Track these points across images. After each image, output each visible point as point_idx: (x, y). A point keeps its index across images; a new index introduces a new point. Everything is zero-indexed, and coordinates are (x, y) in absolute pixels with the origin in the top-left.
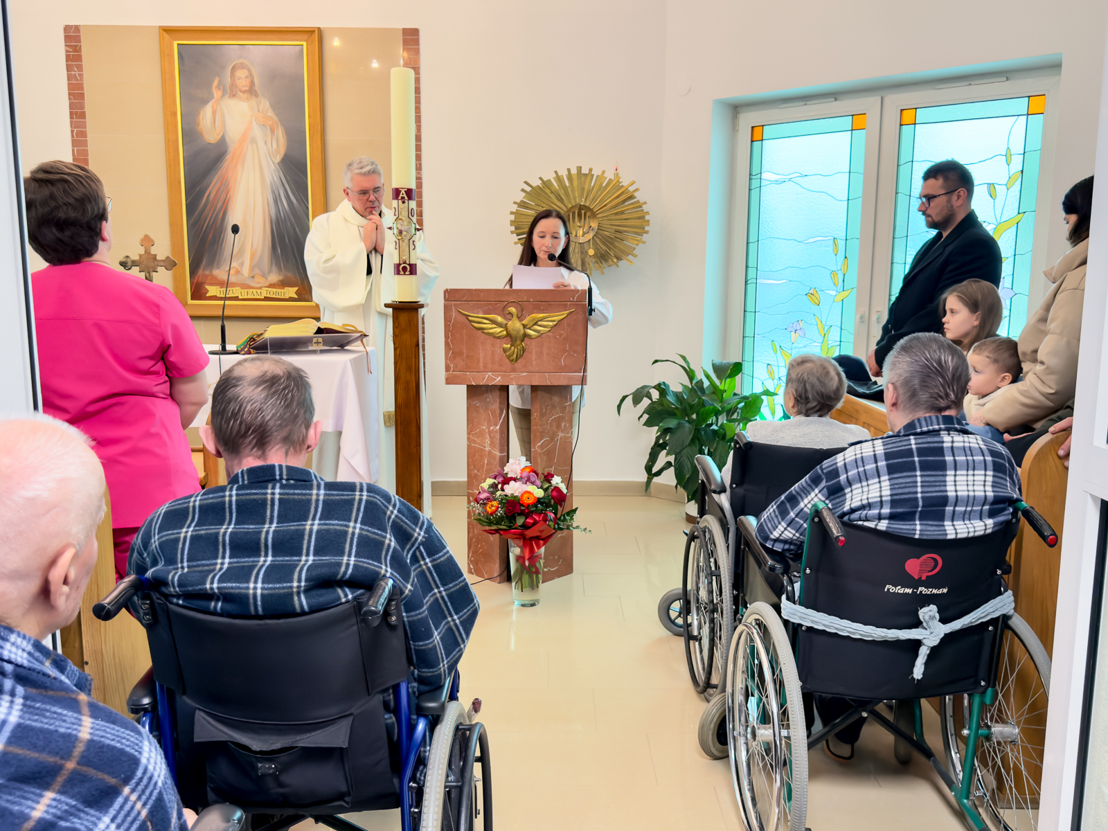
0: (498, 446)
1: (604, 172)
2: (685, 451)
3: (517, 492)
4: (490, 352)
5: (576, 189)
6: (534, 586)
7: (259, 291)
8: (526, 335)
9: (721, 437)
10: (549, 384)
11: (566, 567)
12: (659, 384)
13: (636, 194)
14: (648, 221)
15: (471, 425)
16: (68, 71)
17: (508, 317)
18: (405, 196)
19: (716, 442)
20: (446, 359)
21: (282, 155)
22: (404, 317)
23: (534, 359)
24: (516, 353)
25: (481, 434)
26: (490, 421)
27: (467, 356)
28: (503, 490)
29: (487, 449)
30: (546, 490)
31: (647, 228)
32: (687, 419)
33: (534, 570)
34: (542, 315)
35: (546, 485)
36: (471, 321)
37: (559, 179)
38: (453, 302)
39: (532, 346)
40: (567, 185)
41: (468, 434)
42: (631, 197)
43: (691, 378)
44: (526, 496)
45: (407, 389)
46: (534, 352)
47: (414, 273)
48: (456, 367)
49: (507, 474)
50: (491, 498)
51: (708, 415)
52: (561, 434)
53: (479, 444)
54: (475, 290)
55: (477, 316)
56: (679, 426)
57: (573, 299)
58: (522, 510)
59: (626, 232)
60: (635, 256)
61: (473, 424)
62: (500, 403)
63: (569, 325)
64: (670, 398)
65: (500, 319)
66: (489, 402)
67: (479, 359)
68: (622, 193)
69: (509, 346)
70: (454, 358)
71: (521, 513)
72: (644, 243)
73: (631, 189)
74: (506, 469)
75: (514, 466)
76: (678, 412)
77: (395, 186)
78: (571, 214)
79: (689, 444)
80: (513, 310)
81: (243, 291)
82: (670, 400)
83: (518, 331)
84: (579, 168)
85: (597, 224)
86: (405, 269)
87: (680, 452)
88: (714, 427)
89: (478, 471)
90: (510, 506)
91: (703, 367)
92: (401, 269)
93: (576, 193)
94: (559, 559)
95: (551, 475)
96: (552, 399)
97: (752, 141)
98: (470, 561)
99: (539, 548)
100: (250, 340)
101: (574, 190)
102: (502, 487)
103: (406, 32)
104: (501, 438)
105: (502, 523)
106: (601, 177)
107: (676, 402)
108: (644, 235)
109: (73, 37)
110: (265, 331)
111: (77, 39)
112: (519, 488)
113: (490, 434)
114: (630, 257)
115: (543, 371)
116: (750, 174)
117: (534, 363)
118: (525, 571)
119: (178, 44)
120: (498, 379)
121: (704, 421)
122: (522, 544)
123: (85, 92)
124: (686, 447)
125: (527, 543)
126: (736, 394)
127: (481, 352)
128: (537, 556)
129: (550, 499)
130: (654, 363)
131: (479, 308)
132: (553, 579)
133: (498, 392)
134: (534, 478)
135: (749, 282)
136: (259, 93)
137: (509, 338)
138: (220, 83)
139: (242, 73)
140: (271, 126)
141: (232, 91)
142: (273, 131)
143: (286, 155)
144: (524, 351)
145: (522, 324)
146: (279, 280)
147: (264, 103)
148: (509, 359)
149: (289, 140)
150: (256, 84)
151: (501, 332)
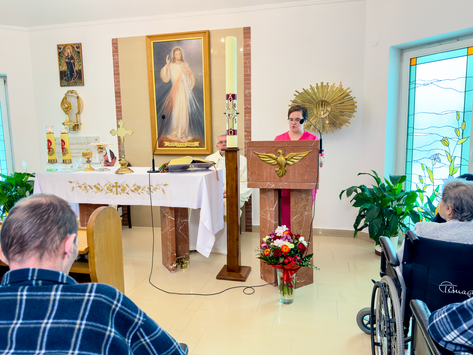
0: (273, 218)
1: (334, 84)
2: (374, 221)
3: (280, 245)
4: (269, 172)
5: (320, 93)
6: (290, 292)
8: (287, 164)
9: (394, 214)
10: (299, 189)
11: (310, 280)
12: (361, 186)
13: (350, 94)
14: (356, 106)
15: (261, 207)
16: (113, 57)
17: (278, 154)
18: (231, 97)
19: (391, 216)
20: (248, 176)
22: (230, 155)
23: (291, 176)
24: (282, 173)
25: (266, 212)
26: (270, 206)
27: (258, 174)
28: (273, 242)
29: (269, 219)
30: (295, 244)
31: (355, 110)
32: (376, 204)
33: (290, 285)
34: (295, 154)
35: (296, 241)
36: (260, 157)
37: (312, 88)
38: (251, 148)
39: (290, 169)
40: (316, 91)
41: (260, 211)
42: (348, 95)
43: (378, 183)
44: (284, 247)
45: (232, 189)
46: (291, 172)
47: (236, 134)
48: (253, 179)
49: (276, 233)
50: (267, 247)
51: (388, 202)
52: (306, 213)
53: (265, 216)
54: (262, 141)
55: (263, 155)
56: (371, 207)
57: (312, 145)
58: (282, 255)
59: (345, 112)
60: (349, 123)
61: (262, 206)
62: (275, 197)
63: (309, 158)
64: (367, 193)
65: (274, 156)
66: (270, 196)
67: (263, 176)
68: (343, 93)
69: (278, 169)
70: (251, 175)
71: (282, 256)
72: (354, 117)
73: (348, 91)
74: (276, 231)
75: (280, 230)
76: (371, 200)
77: (227, 93)
78: (318, 105)
79: (377, 217)
80: (280, 151)
81: (178, 144)
82: (367, 194)
84: (322, 83)
85: (330, 109)
86: (231, 132)
87: (372, 221)
88: (391, 208)
89: (264, 229)
90: (276, 252)
91: (385, 177)
92: (229, 133)
93: (320, 95)
94: (305, 276)
95: (299, 236)
96: (301, 196)
97: (411, 66)
98: (262, 273)
99: (292, 275)
100: (163, 166)
101: (320, 94)
102: (273, 241)
103: (245, 29)
104: (275, 214)
105: (273, 261)
106: (333, 86)
107: (370, 195)
108: (354, 113)
109: (115, 43)
110: (169, 162)
111: (117, 44)
112: (281, 242)
113: (270, 212)
114: (347, 124)
115: (295, 182)
116: (410, 82)
117: (291, 177)
118: (285, 286)
119: (153, 42)
120: (273, 186)
121: (385, 205)
122: (283, 271)
123: (119, 64)
124: (375, 219)
125: (285, 271)
126: (402, 191)
127: (264, 172)
128: (291, 278)
129: (298, 249)
130: (358, 175)
131: (263, 151)
132: (302, 286)
133: (273, 192)
134: (289, 237)
135: (409, 135)
136: (184, 60)
137: (278, 165)
138: (169, 57)
139: (177, 52)
140: (189, 74)
141: (174, 60)
142: (190, 76)
143: (195, 86)
144: (286, 172)
145: (285, 158)
146: (192, 139)
147: (186, 65)
148: (278, 175)
149: (196, 79)
150: (183, 56)
151: (274, 162)
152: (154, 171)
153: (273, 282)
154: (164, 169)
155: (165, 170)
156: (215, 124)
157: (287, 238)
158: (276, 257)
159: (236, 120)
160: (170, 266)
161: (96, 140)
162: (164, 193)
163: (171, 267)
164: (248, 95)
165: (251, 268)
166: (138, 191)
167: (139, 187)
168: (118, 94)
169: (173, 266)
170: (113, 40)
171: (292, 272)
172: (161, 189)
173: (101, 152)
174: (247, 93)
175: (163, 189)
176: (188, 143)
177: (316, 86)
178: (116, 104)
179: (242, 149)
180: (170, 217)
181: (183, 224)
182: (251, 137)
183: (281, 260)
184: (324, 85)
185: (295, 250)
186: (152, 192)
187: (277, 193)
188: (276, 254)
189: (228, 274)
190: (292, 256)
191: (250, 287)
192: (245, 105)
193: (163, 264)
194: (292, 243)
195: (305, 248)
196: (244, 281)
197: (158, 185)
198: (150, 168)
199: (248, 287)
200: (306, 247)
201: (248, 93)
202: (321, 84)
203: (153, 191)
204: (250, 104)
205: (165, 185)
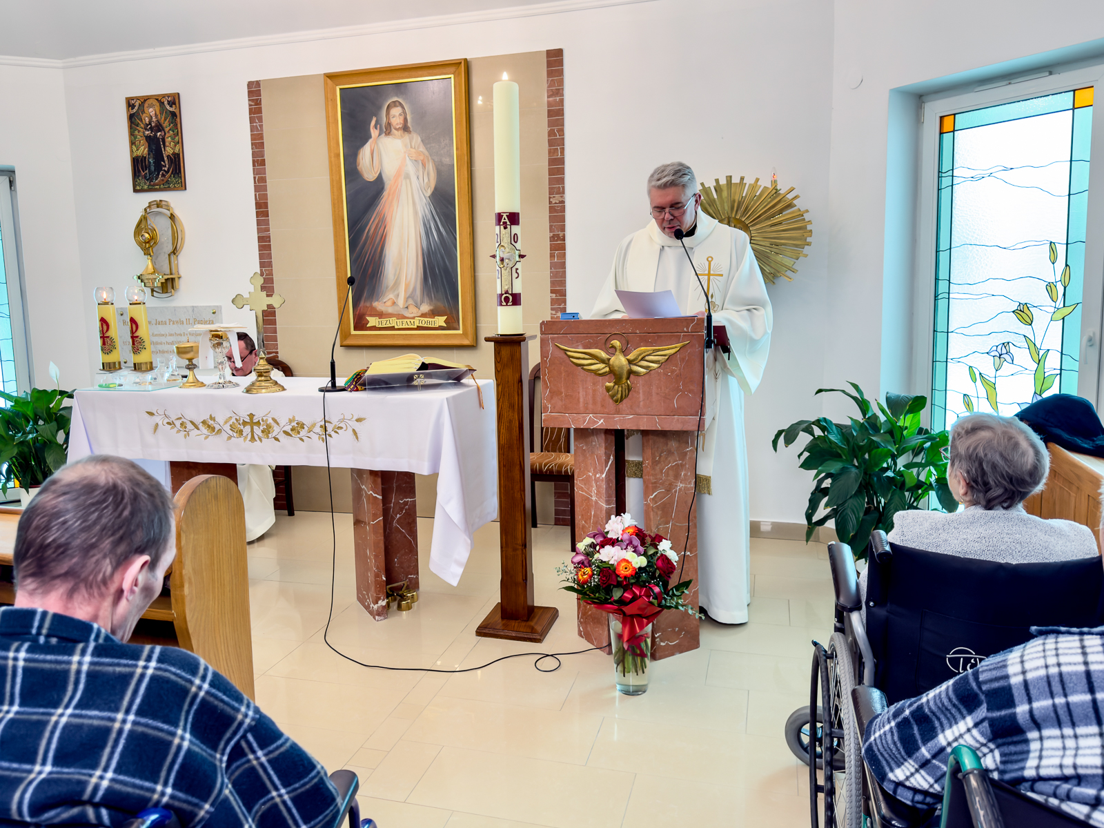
0: (604, 497)
1: (757, 180)
2: (848, 503)
3: (613, 559)
4: (591, 391)
5: (726, 201)
6: (640, 668)
7: (412, 321)
8: (631, 373)
9: (899, 486)
10: (661, 428)
11: (689, 641)
12: (820, 421)
13: (795, 202)
14: (811, 231)
15: (578, 470)
17: (611, 351)
18: (507, 220)
19: (891, 492)
20: (543, 399)
21: (433, 189)
22: (506, 351)
23: (641, 399)
24: (620, 392)
25: (587, 481)
26: (596, 467)
27: (566, 396)
28: (598, 552)
29: (594, 498)
30: (649, 557)
31: (809, 240)
32: (855, 462)
33: (638, 652)
34: (652, 348)
35: (651, 551)
36: (569, 357)
38: (550, 336)
39: (639, 384)
40: (715, 196)
42: (790, 206)
43: (864, 413)
44: (623, 564)
45: (509, 429)
46: (641, 391)
47: (518, 302)
48: (554, 408)
49: (608, 532)
50: (586, 563)
51: (881, 459)
52: (680, 485)
53: (586, 492)
55: (577, 352)
56: (844, 472)
57: (688, 329)
58: (618, 581)
59: (785, 244)
60: (794, 271)
61: (580, 469)
62: (606, 448)
63: (682, 360)
65: (604, 355)
66: (595, 445)
67: (578, 399)
68: (779, 202)
69: (612, 384)
70: (552, 398)
71: (619, 585)
72: (806, 256)
73: (790, 196)
74: (608, 528)
75: (615, 525)
76: (844, 454)
77: (497, 211)
79: (855, 494)
80: (617, 343)
81: (398, 321)
82: (833, 437)
83: (621, 367)
84: (729, 178)
86: (507, 299)
87: (844, 504)
88: (890, 474)
89: (585, 522)
90: (604, 576)
91: (876, 399)
92: (503, 301)
93: (726, 204)
94: (680, 631)
95: (659, 538)
96: (667, 444)
97: (941, 133)
98: (580, 623)
99: (642, 628)
100: (356, 377)
101: (724, 203)
102: (599, 549)
103: (550, 53)
104: (608, 488)
105: (597, 595)
106: (754, 187)
107: (841, 442)
108: (806, 247)
109: (254, 90)
110: (368, 368)
111: (258, 93)
112: (616, 553)
113: (596, 482)
114: (789, 273)
115: (652, 414)
116: (939, 172)
117: (641, 403)
118: (629, 652)
119: (340, 89)
120: (600, 423)
121: (877, 464)
122: (621, 620)
123: (265, 141)
124: (851, 497)
125: (627, 619)
126: (920, 431)
127: (581, 390)
128: (642, 636)
129: (656, 569)
130: (817, 393)
131: (577, 342)
132: (673, 654)
133: (603, 436)
134: (636, 542)
135: (939, 297)
136: (411, 129)
137: (612, 375)
138: (377, 122)
139: (396, 111)
140: (422, 161)
141: (387, 130)
142: (424, 165)
143: (436, 189)
144: (629, 390)
145: (628, 360)
146: (431, 310)
147: (416, 139)
148: (612, 399)
149: (439, 173)
150: (409, 120)
151: (604, 368)
152: (334, 388)
153: (605, 644)
154: (356, 383)
155: (359, 385)
156: (482, 275)
157: (630, 543)
158: (604, 586)
159: (518, 271)
160: (372, 605)
161: (214, 313)
162: (357, 438)
163: (376, 607)
164: (558, 207)
165: (557, 611)
166: (299, 433)
167: (302, 425)
168: (262, 208)
169: (379, 605)
170: (250, 84)
171: (643, 621)
172: (350, 431)
173: (220, 344)
174: (556, 203)
175: (354, 430)
176: (422, 319)
177: (715, 184)
178: (259, 231)
179: (534, 337)
180: (371, 492)
181: (403, 508)
182: (565, 305)
183: (617, 594)
184: (733, 182)
185: (650, 571)
186: (330, 436)
187: (612, 438)
188: (604, 579)
189: (504, 625)
190: (642, 585)
191: (552, 655)
192: (551, 231)
193: (359, 599)
194: (642, 555)
195: (671, 568)
196: (538, 641)
197: (342, 420)
198: (326, 381)
199: (548, 655)
200: (675, 564)
201: (558, 202)
202: (727, 181)
203: (333, 434)
204: (563, 229)
205: (359, 420)
